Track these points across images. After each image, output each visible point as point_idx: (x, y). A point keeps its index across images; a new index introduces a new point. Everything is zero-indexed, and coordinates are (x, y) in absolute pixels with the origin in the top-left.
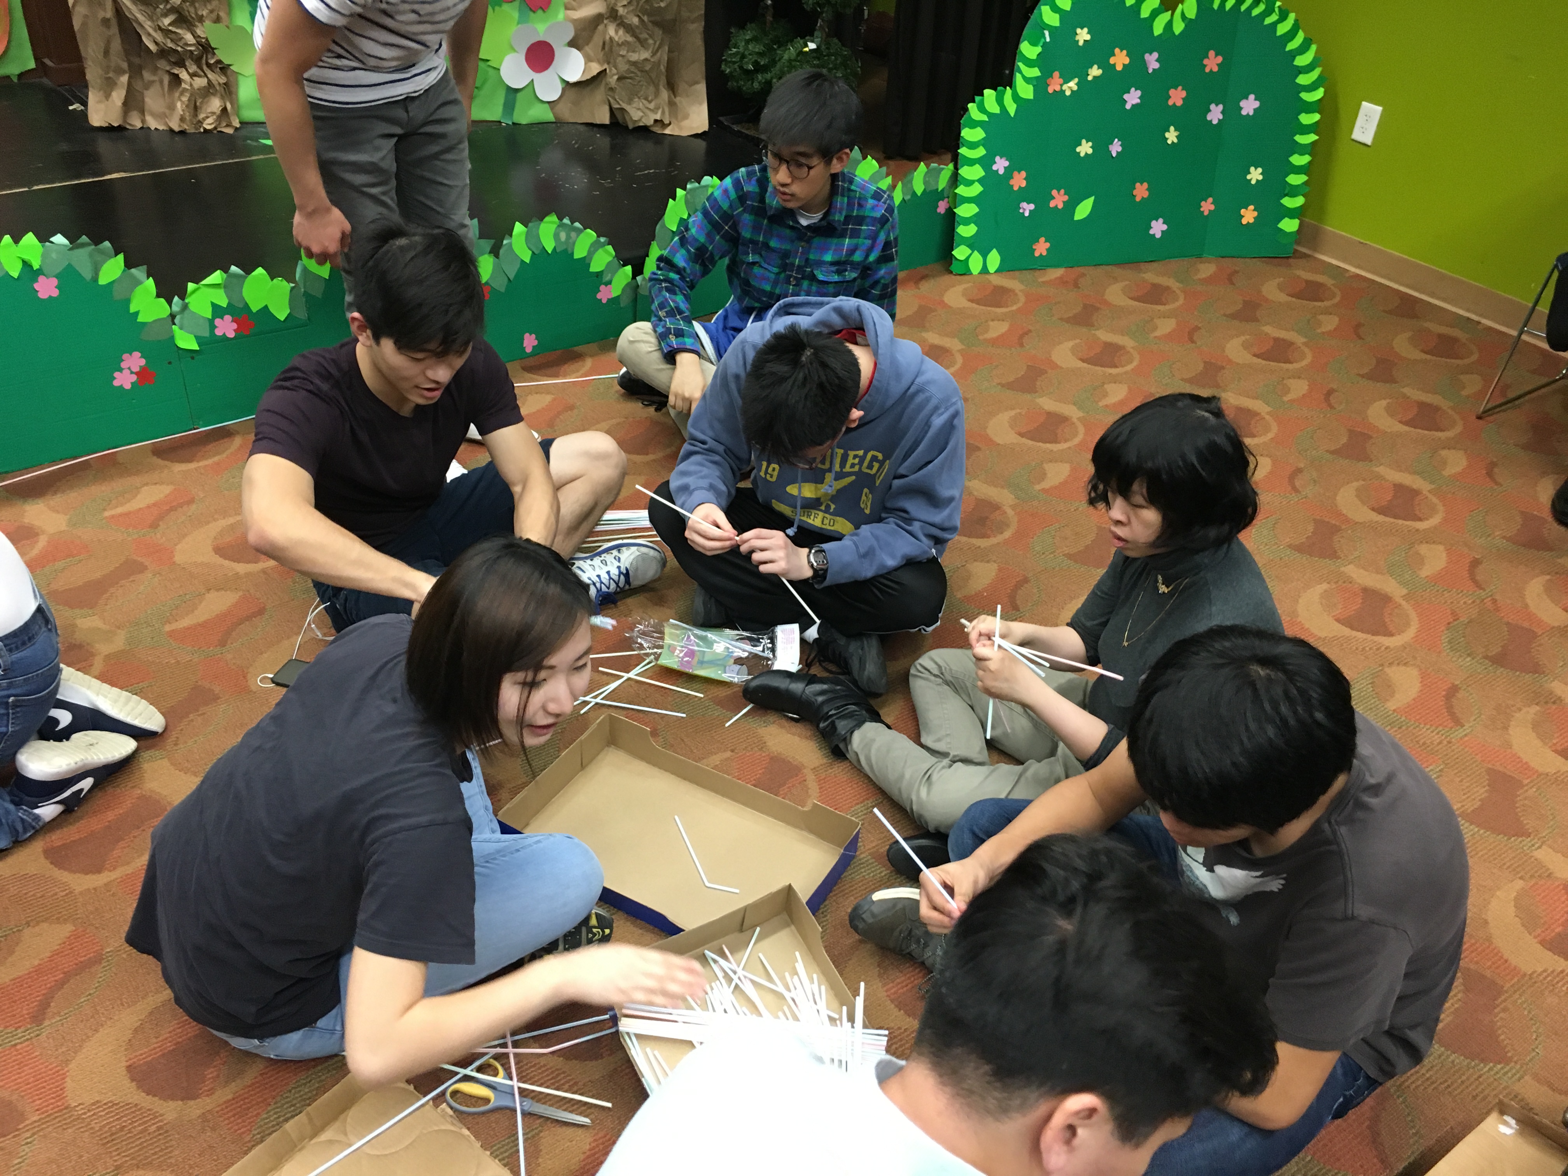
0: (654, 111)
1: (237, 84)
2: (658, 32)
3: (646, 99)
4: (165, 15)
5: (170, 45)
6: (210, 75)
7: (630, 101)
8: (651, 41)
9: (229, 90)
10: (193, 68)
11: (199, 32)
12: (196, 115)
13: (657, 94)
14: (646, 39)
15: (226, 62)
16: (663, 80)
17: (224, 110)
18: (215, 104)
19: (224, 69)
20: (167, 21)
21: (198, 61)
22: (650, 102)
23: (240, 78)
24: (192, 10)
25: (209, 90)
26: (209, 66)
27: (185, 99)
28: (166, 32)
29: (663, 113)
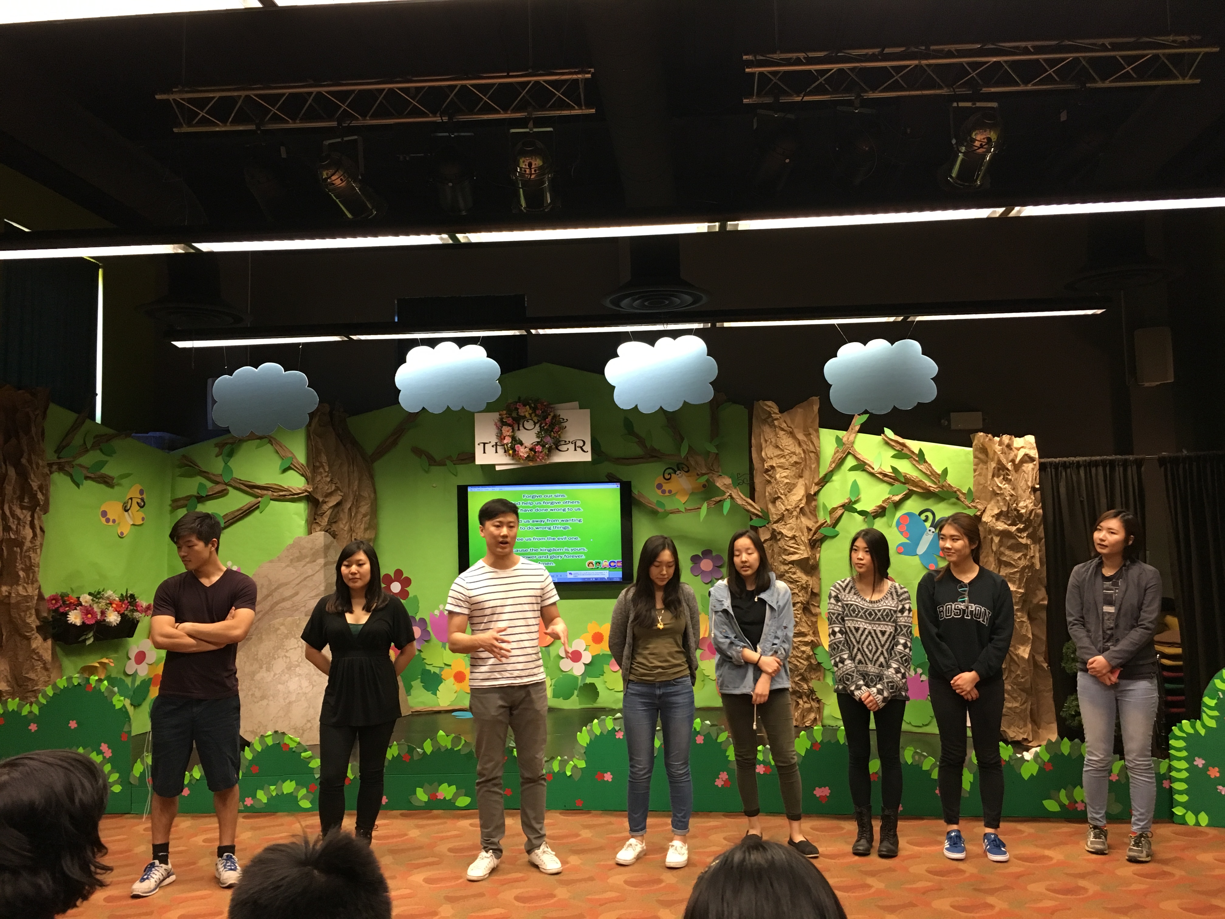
0: (1024, 733)
1: (823, 709)
2: (1024, 695)
3: (1018, 727)
4: (797, 676)
5: (797, 689)
6: (812, 703)
7: (1009, 728)
8: (1019, 698)
9: (819, 710)
10: (805, 699)
11: (810, 685)
12: (803, 720)
13: (1025, 725)
14: (1016, 697)
15: (820, 698)
16: (1029, 719)
17: (815, 719)
18: (812, 716)
19: (819, 701)
20: (797, 679)
21: (808, 697)
22: (1021, 729)
23: (825, 706)
24: (809, 675)
25: (810, 710)
26: (813, 700)
27: (799, 712)
28: (796, 683)
29: (1028, 735)
